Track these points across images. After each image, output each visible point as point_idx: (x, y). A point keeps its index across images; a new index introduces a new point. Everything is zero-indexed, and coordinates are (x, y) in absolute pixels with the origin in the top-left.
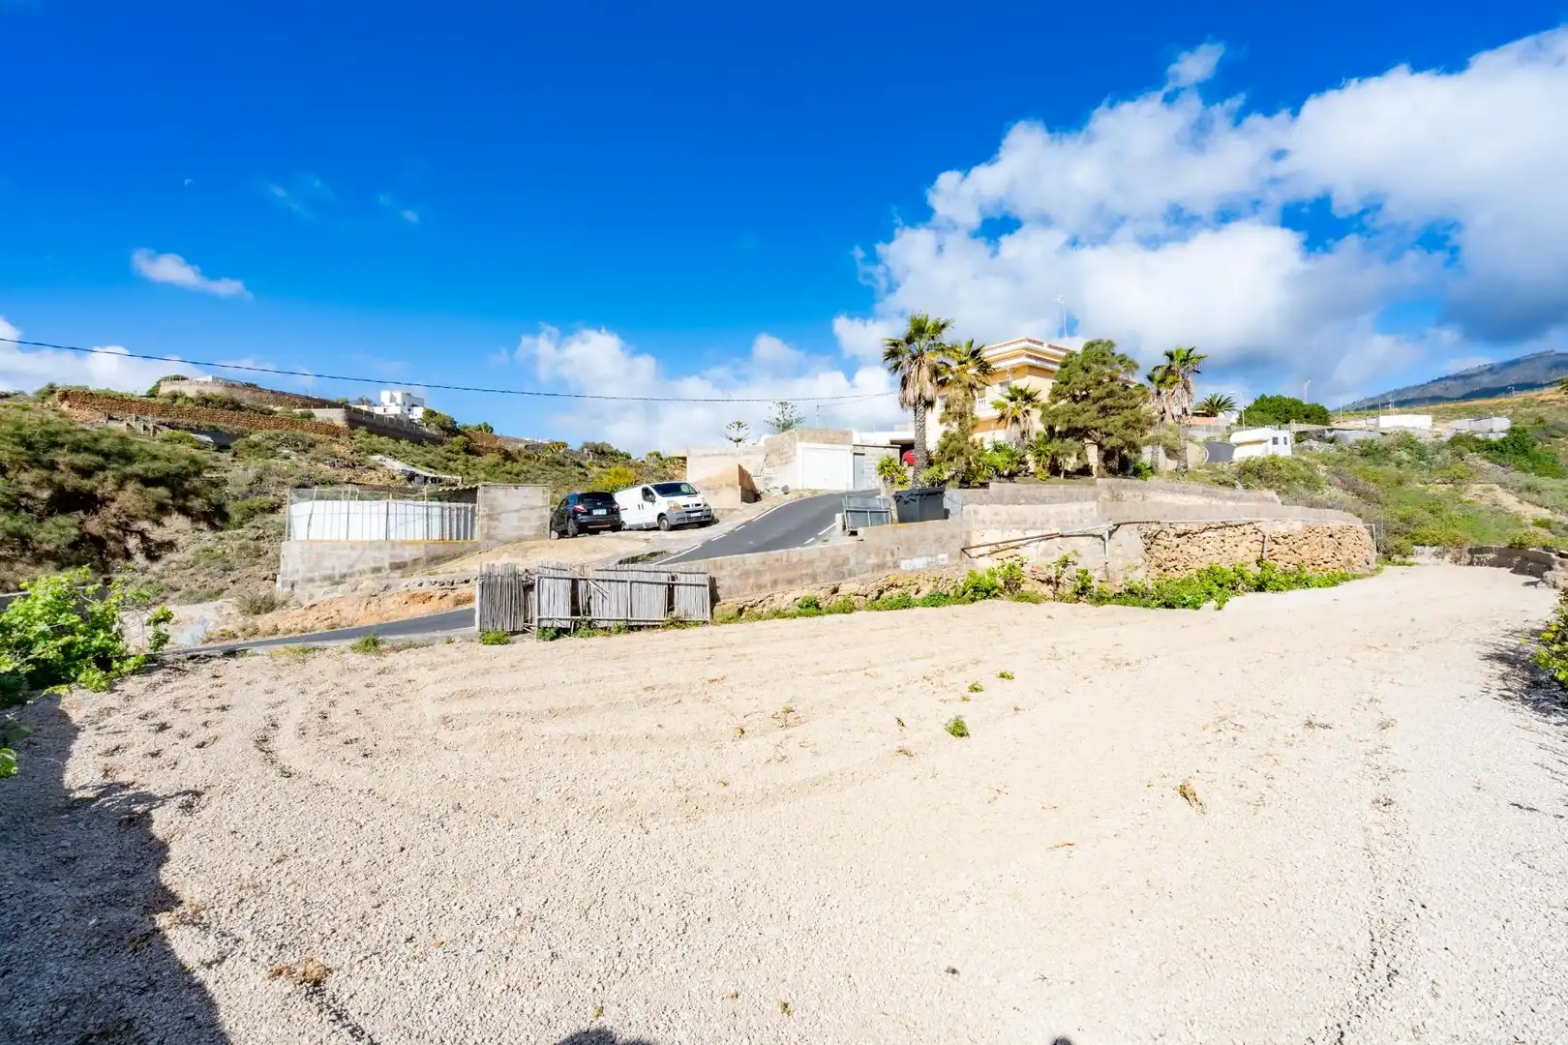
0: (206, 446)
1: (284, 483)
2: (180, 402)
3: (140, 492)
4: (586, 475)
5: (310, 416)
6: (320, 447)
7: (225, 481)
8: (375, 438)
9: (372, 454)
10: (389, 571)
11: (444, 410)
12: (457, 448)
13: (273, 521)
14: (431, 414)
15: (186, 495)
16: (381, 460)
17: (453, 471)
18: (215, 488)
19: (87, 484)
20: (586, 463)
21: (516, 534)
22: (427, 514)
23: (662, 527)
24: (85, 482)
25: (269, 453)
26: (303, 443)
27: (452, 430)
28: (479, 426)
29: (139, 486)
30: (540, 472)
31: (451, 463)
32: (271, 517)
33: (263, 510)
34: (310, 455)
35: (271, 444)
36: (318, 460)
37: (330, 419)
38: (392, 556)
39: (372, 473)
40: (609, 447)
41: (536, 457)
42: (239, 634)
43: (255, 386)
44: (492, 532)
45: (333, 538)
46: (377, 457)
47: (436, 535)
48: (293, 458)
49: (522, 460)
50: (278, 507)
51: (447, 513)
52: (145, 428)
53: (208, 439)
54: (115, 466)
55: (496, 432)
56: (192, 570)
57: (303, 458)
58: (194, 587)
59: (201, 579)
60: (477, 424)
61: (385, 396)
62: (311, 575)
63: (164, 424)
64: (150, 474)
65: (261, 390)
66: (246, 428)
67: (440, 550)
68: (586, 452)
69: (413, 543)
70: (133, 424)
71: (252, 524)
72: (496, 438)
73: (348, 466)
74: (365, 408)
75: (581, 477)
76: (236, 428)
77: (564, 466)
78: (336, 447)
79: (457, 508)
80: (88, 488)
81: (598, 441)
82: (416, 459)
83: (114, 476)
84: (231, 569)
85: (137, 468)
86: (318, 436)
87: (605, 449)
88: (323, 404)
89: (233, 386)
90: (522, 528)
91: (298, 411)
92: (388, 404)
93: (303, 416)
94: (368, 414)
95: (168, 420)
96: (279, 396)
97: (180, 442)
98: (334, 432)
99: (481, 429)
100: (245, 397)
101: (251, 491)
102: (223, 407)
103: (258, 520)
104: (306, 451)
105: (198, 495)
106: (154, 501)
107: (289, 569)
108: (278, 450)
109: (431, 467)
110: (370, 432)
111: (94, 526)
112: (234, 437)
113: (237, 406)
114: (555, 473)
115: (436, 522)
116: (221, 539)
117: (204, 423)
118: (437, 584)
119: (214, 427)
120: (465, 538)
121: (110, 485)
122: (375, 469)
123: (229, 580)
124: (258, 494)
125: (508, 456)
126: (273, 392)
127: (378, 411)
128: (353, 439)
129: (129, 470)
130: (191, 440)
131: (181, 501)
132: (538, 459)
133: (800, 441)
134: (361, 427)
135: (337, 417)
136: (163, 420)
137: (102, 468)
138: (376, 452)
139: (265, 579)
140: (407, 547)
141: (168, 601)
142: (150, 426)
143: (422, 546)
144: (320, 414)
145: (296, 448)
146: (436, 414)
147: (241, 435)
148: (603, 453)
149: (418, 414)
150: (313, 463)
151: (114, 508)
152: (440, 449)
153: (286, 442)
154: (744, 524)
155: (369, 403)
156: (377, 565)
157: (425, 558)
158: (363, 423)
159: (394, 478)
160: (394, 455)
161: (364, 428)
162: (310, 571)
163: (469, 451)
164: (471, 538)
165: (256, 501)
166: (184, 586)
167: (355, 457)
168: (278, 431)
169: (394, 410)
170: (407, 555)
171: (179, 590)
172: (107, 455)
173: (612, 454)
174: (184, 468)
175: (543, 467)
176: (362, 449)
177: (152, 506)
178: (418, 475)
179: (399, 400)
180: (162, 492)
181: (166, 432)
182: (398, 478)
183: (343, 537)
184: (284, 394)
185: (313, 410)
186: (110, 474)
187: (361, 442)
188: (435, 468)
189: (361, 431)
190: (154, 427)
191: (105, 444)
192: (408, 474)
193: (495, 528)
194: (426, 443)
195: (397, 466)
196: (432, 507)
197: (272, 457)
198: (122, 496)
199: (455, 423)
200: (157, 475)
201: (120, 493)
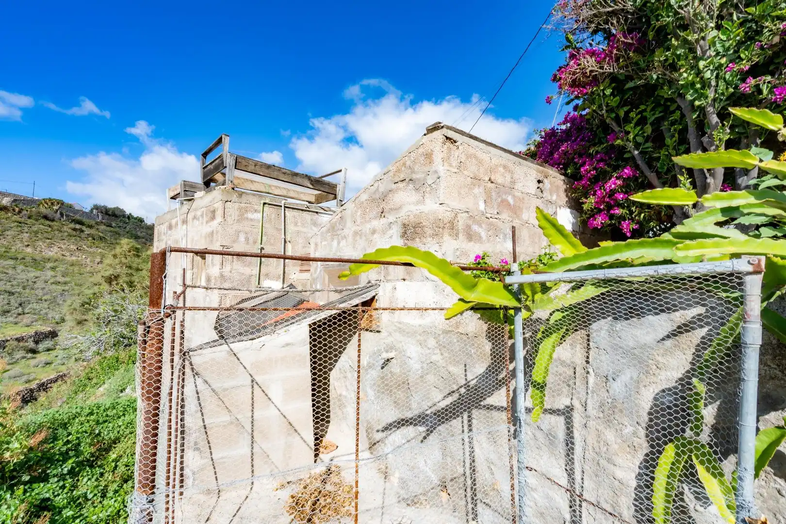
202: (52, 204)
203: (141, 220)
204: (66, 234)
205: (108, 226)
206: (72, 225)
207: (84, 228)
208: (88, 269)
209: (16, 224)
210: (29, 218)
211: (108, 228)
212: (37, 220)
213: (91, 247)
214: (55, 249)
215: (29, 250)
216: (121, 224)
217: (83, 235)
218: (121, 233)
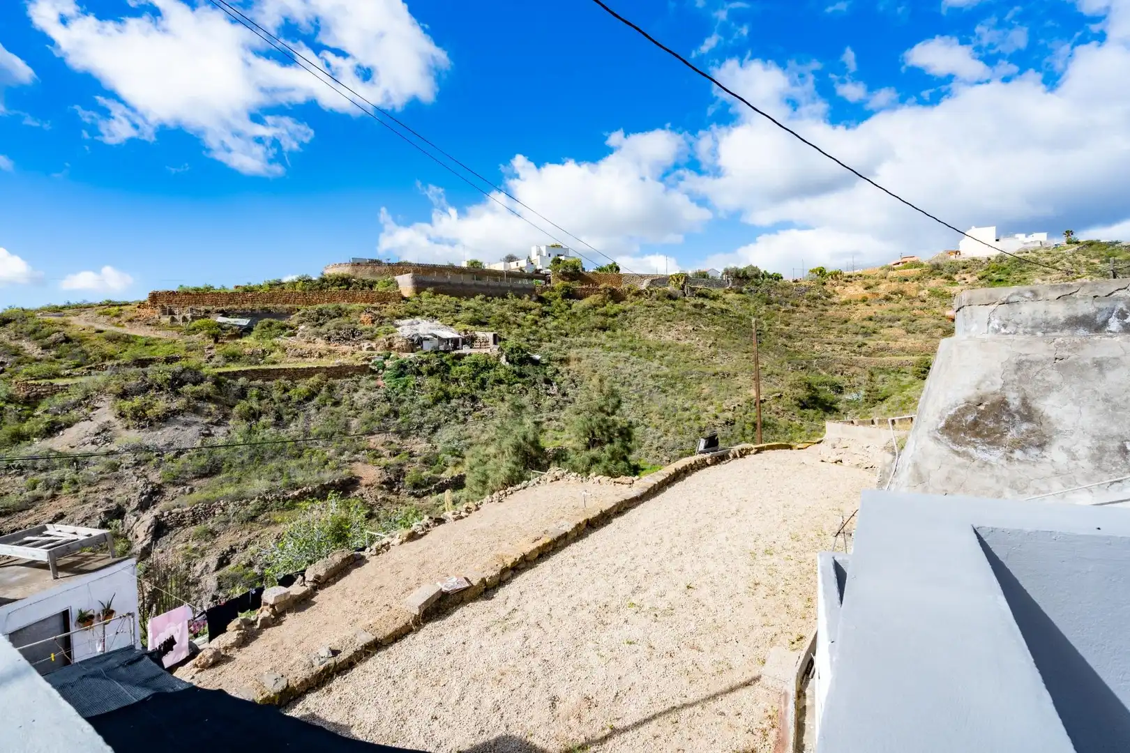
202: (678, 279)
203: (778, 278)
204: (685, 313)
205: (737, 293)
206: (693, 301)
207: (706, 302)
208: (698, 354)
209: (646, 308)
210: (657, 300)
211: (738, 296)
212: (663, 301)
213: (708, 326)
214: (673, 333)
215: (651, 336)
216: (753, 288)
217: (703, 312)
218: (752, 299)
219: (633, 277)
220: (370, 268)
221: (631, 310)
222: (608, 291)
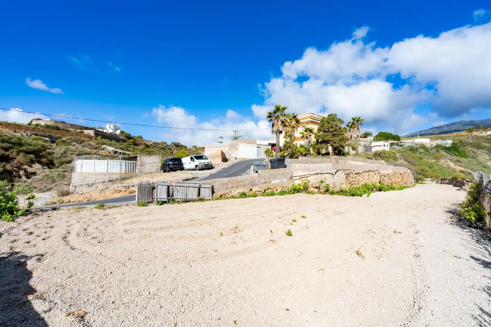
0: (47, 141)
1: (73, 154)
2: (39, 127)
3: (25, 156)
4: (173, 153)
5: (83, 132)
6: (85, 142)
7: (53, 153)
8: (104, 140)
9: (103, 145)
10: (108, 182)
11: (127, 131)
12: (131, 143)
13: (69, 166)
14: (122, 132)
15: (40, 157)
16: (106, 147)
17: (129, 151)
18: (50, 155)
19: (7, 153)
20: (172, 149)
21: (150, 171)
22: (121, 165)
23: (196, 169)
24: (6, 152)
25: (69, 144)
26: (80, 141)
27: (129, 137)
28: (138, 136)
29: (24, 154)
30: (158, 151)
31: (129, 148)
32: (69, 165)
33: (66, 162)
34: (81, 145)
35: (69, 141)
36: (84, 146)
37: (89, 134)
38: (109, 178)
39: (103, 151)
40: (180, 144)
41: (156, 146)
42: (57, 203)
43: (64, 122)
44: (142, 170)
45: (89, 172)
46: (104, 146)
47: (123, 171)
48: (76, 145)
49: (152, 147)
50: (71, 162)
51: (127, 164)
52: (27, 135)
53: (48, 139)
54: (17, 147)
55: (144, 138)
56: (42, 182)
57: (79, 145)
58: (42, 187)
59: (44, 184)
60: (137, 136)
61: (107, 126)
62: (82, 184)
63: (33, 134)
64: (28, 150)
65: (66, 124)
66: (61, 136)
67: (125, 176)
68: (172, 145)
69: (116, 173)
70: (23, 134)
71: (62, 167)
72: (144, 140)
73: (95, 148)
74: (101, 130)
75: (171, 153)
76: (58, 136)
77: (165, 149)
78: (91, 142)
79: (131, 163)
80: (7, 154)
81: (177, 142)
82: (117, 146)
83: (16, 151)
84: (55, 181)
85: (24, 148)
86: (85, 139)
87: (179, 145)
88: (87, 128)
89: (57, 122)
90: (152, 169)
91: (78, 131)
92: (109, 129)
93: (80, 132)
94: (101, 132)
95: (35, 133)
96: (72, 126)
97: (39, 140)
98: (90, 137)
99: (139, 138)
100: (61, 126)
101: (62, 156)
102: (53, 129)
103: (64, 166)
104: (81, 144)
105: (44, 157)
106: (29, 159)
107: (74, 182)
108: (72, 143)
109: (122, 149)
110: (102, 138)
111: (8, 167)
112: (57, 139)
113: (58, 129)
114: (163, 152)
115: (124, 167)
116: (52, 172)
117: (47, 134)
118: (124, 187)
119: (50, 135)
120: (133, 172)
121: (14, 154)
122: (103, 150)
123: (54, 185)
124: (65, 157)
125: (147, 146)
126: (70, 124)
127: (105, 131)
128: (97, 140)
129: (21, 149)
130: (42, 139)
131: (38, 159)
132: (157, 147)
133: (241, 143)
134: (99, 136)
135: (92, 133)
136: (33, 133)
137: (12, 148)
138: (104, 144)
139: (66, 185)
140: (114, 175)
141: (33, 192)
142: (29, 134)
143: (119, 175)
144: (86, 132)
145: (78, 143)
146: (124, 132)
147: (59, 138)
148: (178, 146)
149: (118, 132)
150: (83, 147)
151: (16, 161)
152: (125, 144)
153: (74, 141)
154: (222, 169)
155: (102, 128)
156: (104, 180)
157: (119, 179)
158: (100, 135)
159: (110, 153)
160: (110, 145)
161: (101, 136)
162: (81, 182)
163: (135, 144)
164: (135, 172)
165: (64, 159)
166: (38, 187)
167: (97, 146)
168: (72, 137)
169: (110, 131)
170: (114, 177)
171: (37, 188)
172: (14, 144)
173: (181, 146)
174: (40, 148)
175: (158, 150)
176: (100, 143)
177: (29, 161)
178: (118, 152)
179: (112, 128)
180: (32, 156)
181: (34, 136)
182: (111, 152)
183: (93, 171)
184: (74, 125)
185: (84, 130)
186: (14, 150)
187: (99, 141)
188: (123, 150)
189: (99, 138)
190: (30, 135)
191: (13, 140)
192: (114, 151)
193: (143, 169)
194: (120, 141)
195: (111, 149)
196: (122, 162)
197: (69, 145)
198: (18, 157)
199: (130, 135)
200: (31, 150)
201: (18, 156)
219: (148, 141)
220: (62, 124)
221: (154, 151)
222: (145, 145)
